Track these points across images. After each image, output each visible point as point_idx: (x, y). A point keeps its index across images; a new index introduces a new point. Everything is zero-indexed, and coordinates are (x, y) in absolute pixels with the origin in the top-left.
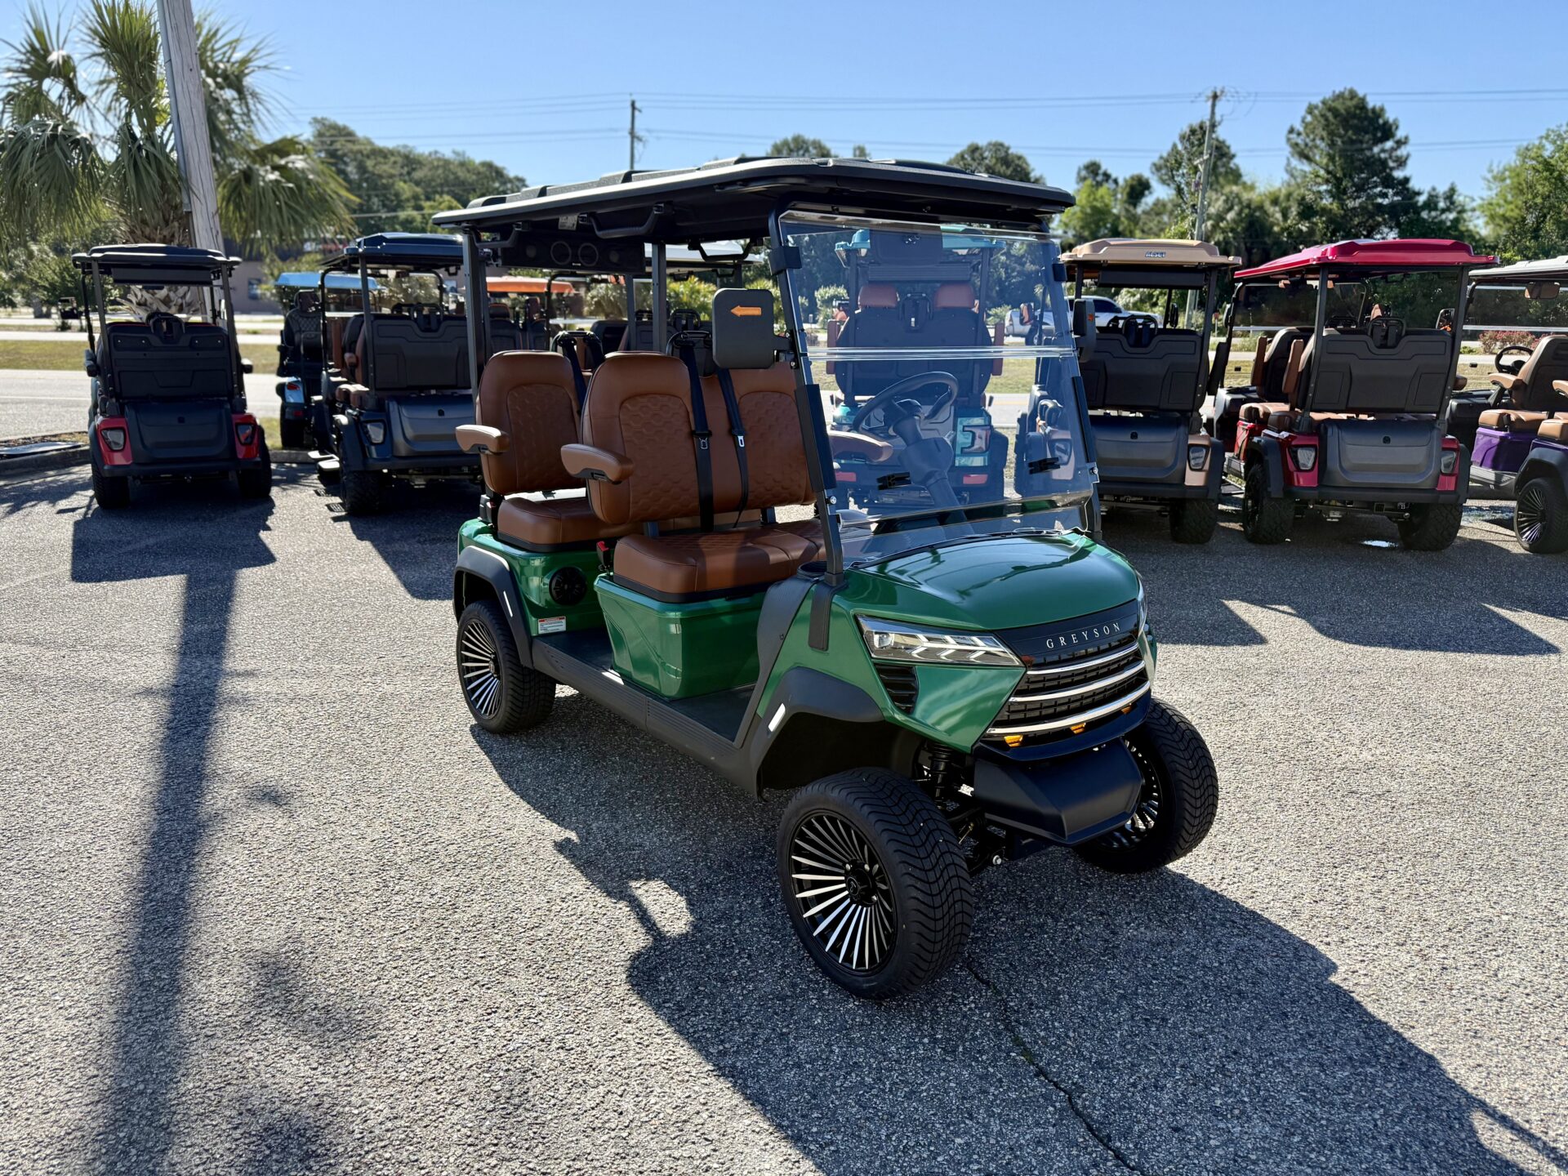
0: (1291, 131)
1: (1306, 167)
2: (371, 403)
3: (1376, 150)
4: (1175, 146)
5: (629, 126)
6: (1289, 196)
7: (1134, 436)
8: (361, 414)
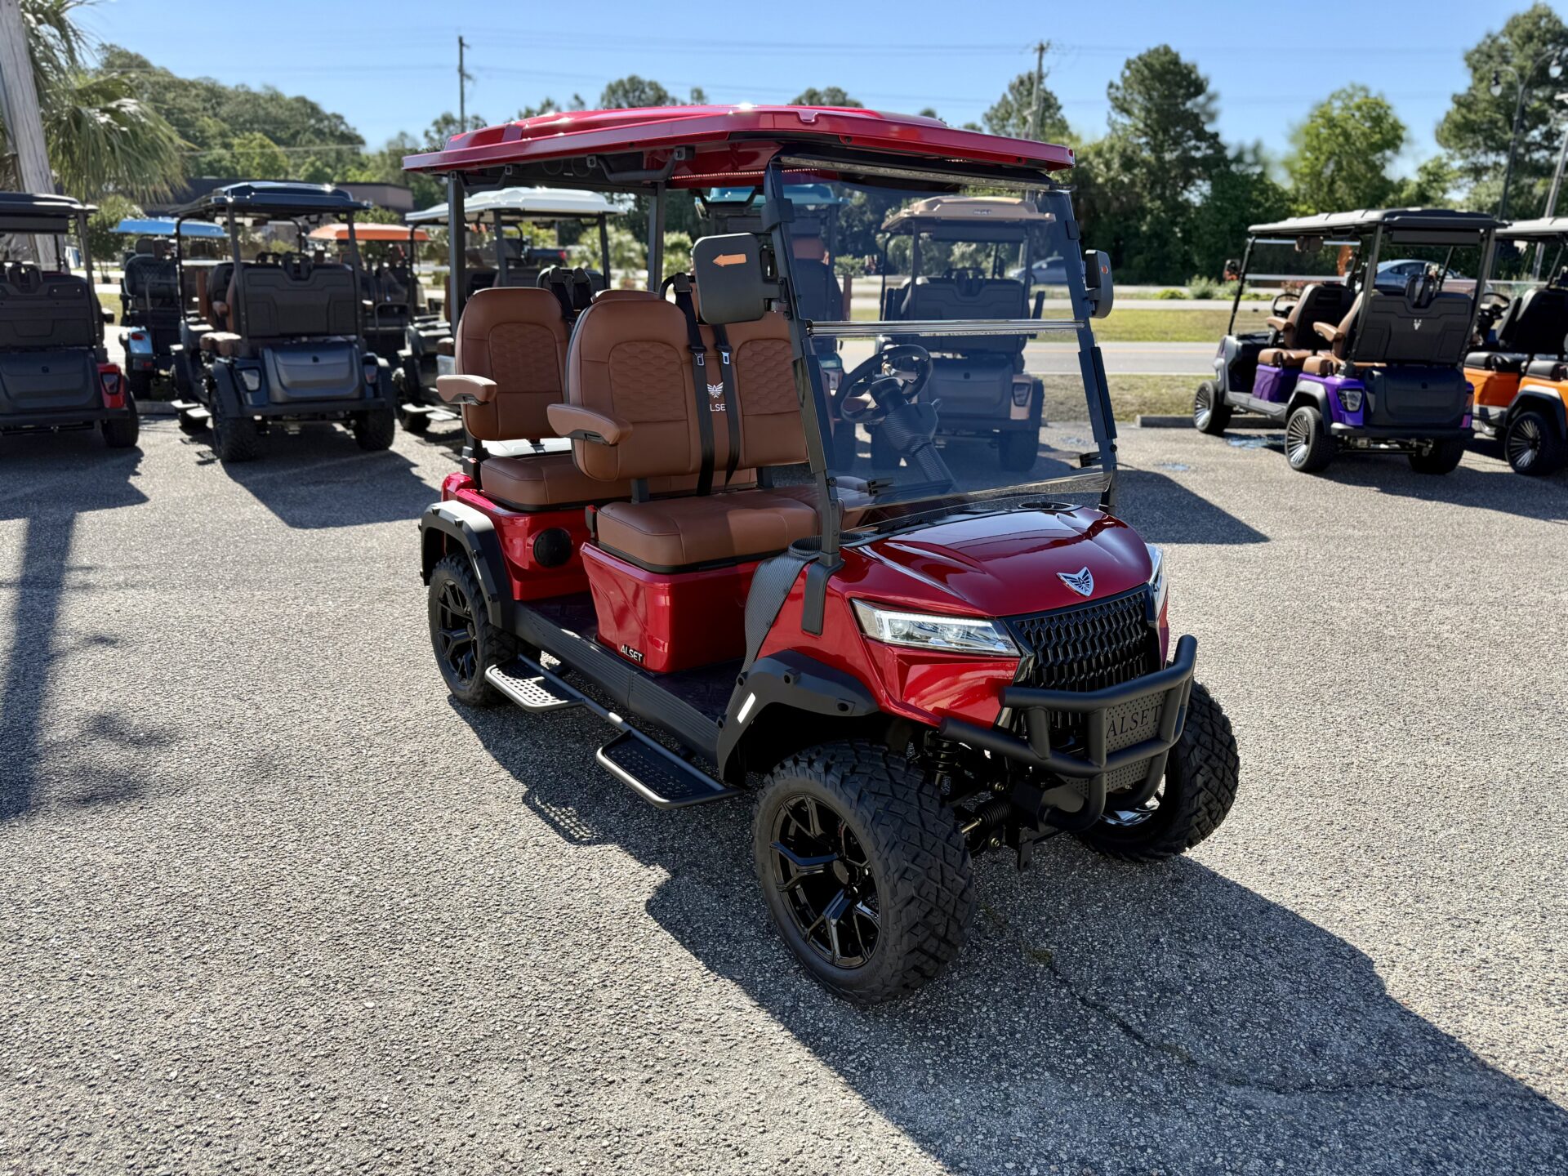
0: (1111, 86)
1: (1124, 120)
2: (244, 352)
3: (1189, 104)
4: (1004, 96)
5: (457, 62)
6: (1112, 148)
7: (967, 376)
8: (234, 362)
